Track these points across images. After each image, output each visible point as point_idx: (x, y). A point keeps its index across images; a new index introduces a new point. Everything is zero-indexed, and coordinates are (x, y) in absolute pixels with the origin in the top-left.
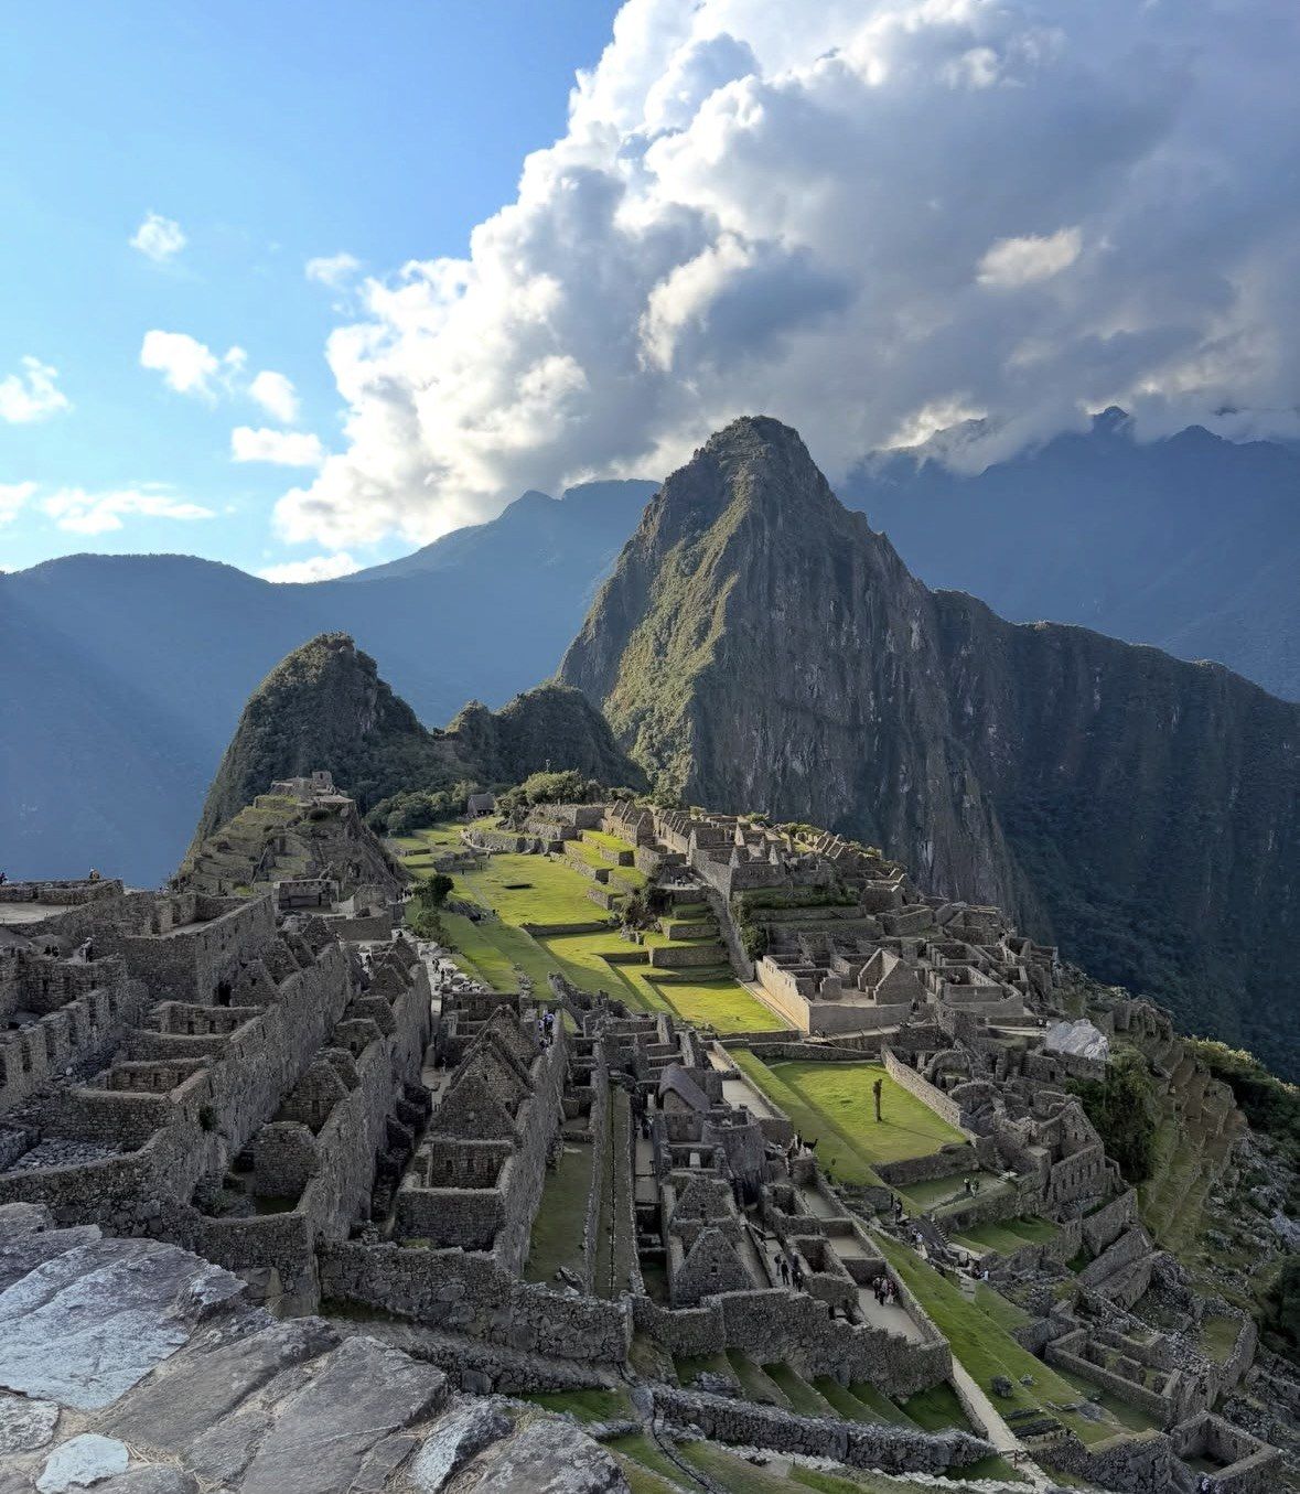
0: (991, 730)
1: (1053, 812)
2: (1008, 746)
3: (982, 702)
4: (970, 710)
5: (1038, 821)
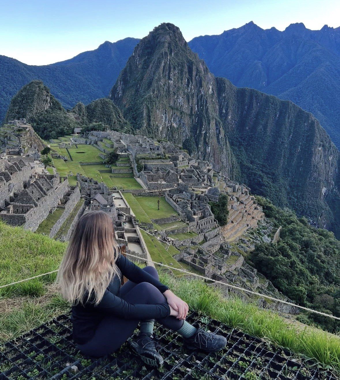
0: (229, 117)
1: (244, 140)
2: (234, 121)
3: (228, 109)
4: (224, 111)
5: (240, 142)
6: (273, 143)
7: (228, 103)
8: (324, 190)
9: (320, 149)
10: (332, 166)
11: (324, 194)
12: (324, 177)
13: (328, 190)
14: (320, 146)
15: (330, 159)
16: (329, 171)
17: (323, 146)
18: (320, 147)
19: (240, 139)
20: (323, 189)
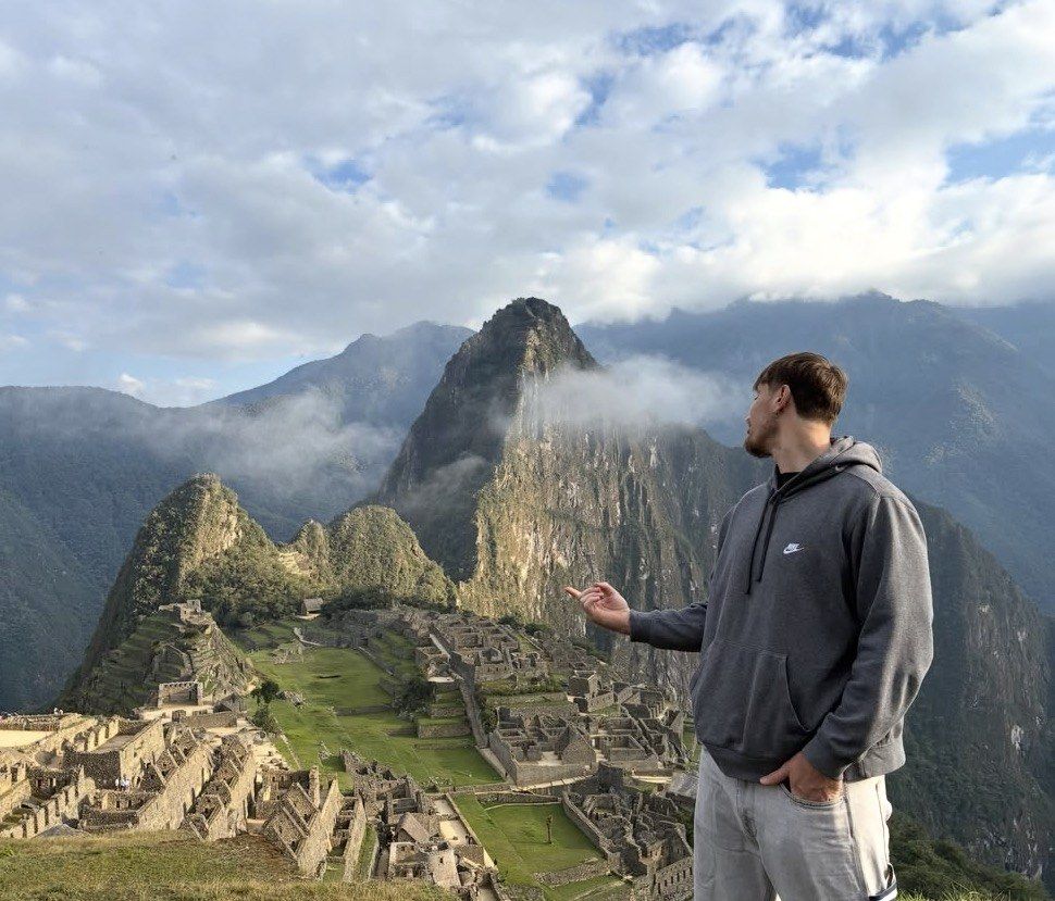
4: (697, 513)
7: (704, 491)
8: (1016, 734)
9: (985, 609)
10: (1029, 659)
11: (1017, 745)
12: (1011, 696)
13: (1029, 734)
14: (984, 601)
15: (1020, 639)
16: (1022, 674)
17: (993, 601)
18: (983, 604)
20: (1013, 732)
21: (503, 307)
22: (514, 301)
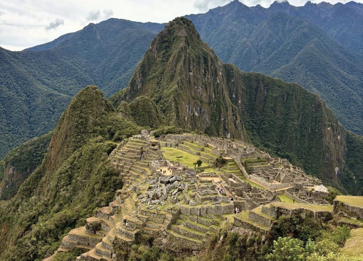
0: (240, 101)
1: (255, 123)
2: (244, 106)
3: (237, 94)
4: (234, 96)
5: (252, 126)
6: (284, 125)
7: (237, 88)
9: (329, 129)
10: (341, 145)
11: (337, 173)
12: (335, 157)
13: (340, 170)
15: (339, 138)
16: (339, 150)
17: (332, 126)
18: (329, 127)
19: (251, 123)
20: (336, 169)
21: (172, 20)
22: (175, 18)
